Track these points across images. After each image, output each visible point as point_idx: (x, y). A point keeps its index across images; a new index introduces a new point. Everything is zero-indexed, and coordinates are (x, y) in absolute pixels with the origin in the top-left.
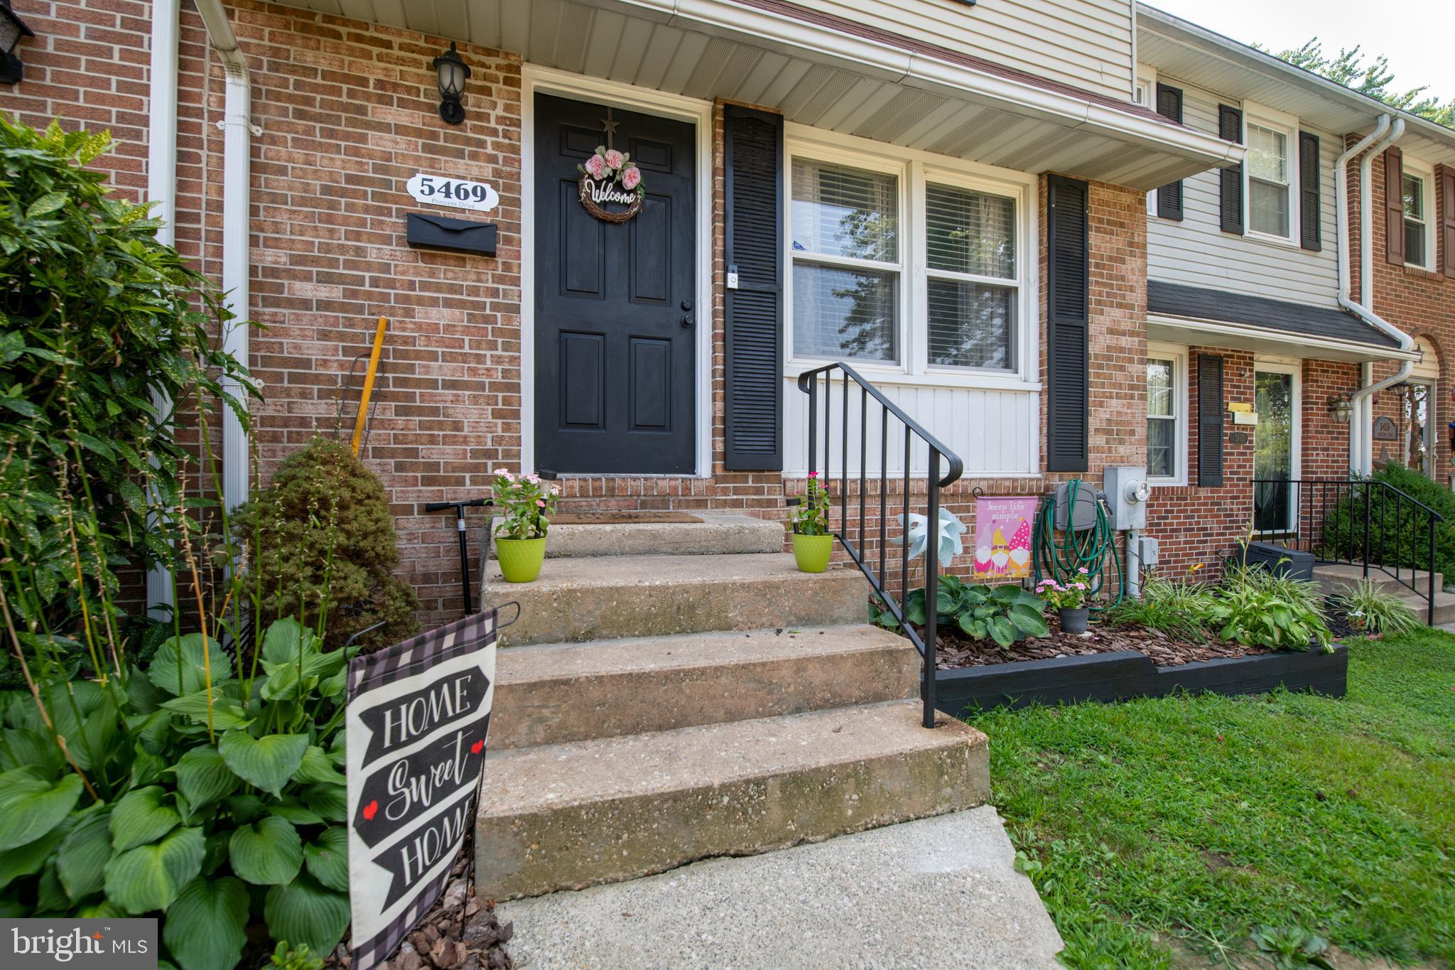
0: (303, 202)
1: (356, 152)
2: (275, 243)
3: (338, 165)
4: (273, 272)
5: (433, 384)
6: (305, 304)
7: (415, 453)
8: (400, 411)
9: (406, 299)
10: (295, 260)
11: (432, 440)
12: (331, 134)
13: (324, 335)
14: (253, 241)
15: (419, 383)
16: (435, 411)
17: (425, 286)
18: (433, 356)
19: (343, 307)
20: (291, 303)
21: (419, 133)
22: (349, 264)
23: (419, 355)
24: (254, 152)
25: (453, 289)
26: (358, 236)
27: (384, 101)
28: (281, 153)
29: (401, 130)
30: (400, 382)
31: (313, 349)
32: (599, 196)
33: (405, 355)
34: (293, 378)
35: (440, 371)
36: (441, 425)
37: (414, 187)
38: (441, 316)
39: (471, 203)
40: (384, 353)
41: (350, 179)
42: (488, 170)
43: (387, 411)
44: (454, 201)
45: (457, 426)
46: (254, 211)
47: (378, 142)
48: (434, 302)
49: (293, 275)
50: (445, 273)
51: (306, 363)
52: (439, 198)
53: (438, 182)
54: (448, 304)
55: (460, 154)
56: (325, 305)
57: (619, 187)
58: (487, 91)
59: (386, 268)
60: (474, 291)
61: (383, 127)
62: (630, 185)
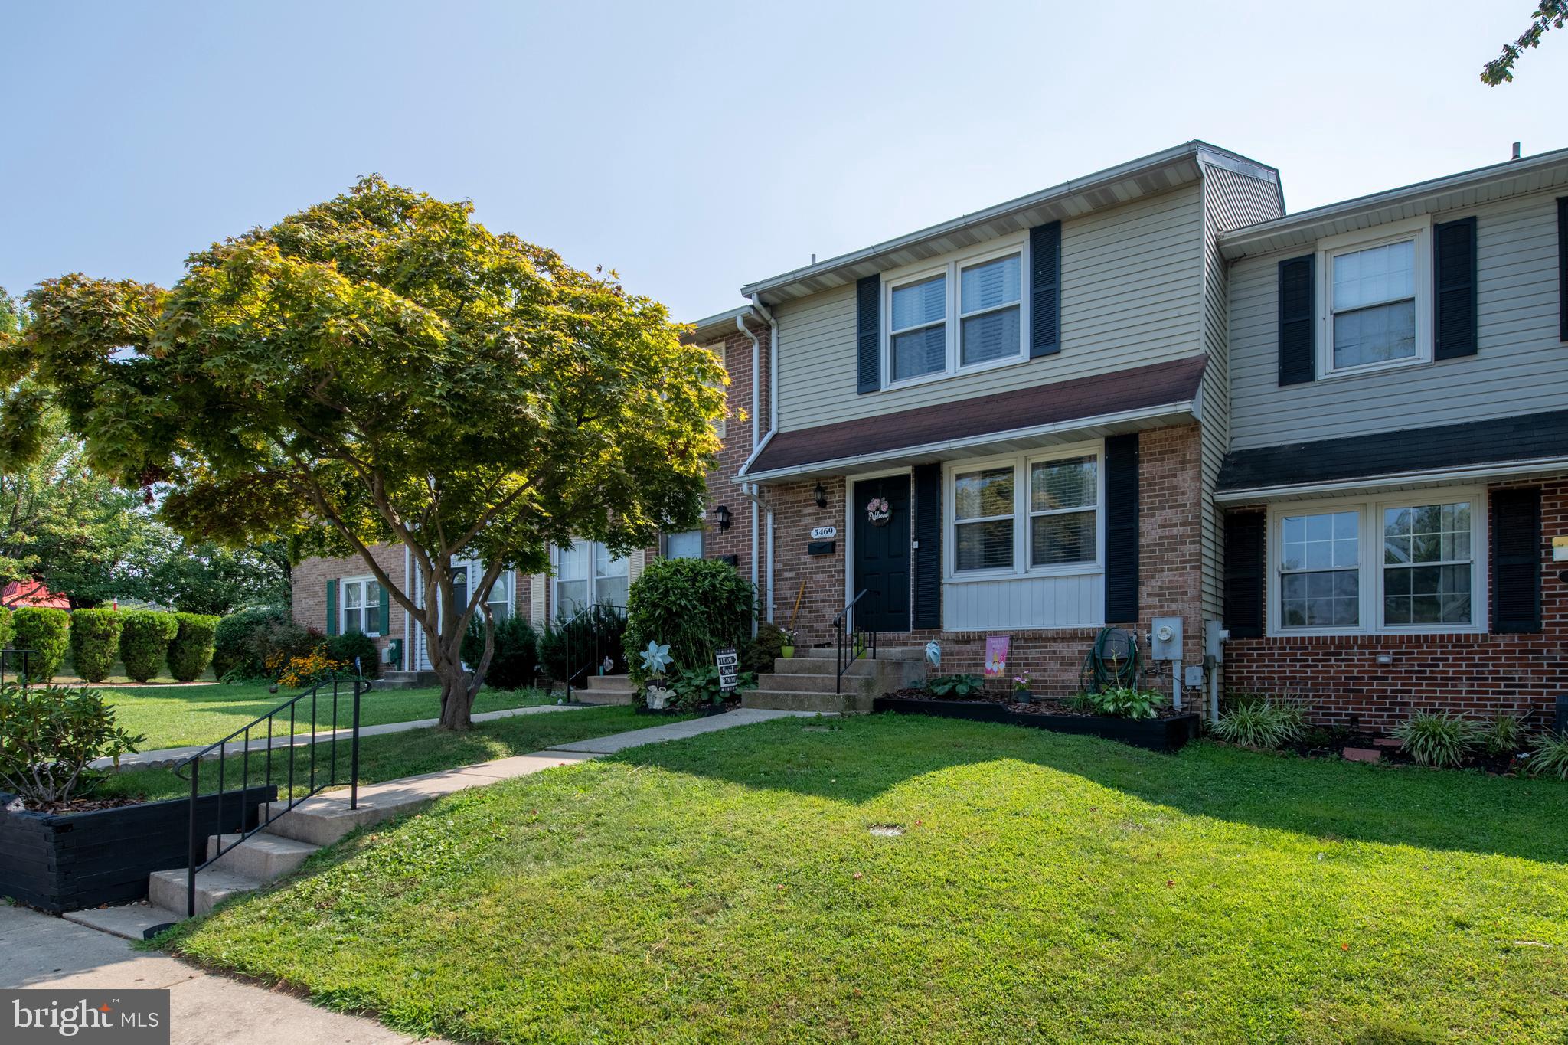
0: (786, 546)
1: (798, 526)
2: (779, 561)
3: (794, 532)
4: (779, 570)
5: (817, 602)
6: (786, 579)
7: (812, 626)
8: (810, 612)
9: (810, 573)
10: (785, 565)
11: (817, 622)
12: (792, 522)
13: (791, 589)
14: (775, 561)
15: (814, 602)
16: (818, 611)
17: (816, 567)
18: (818, 592)
19: (795, 579)
20: (784, 580)
21: (814, 514)
22: (797, 564)
23: (814, 592)
24: (775, 533)
25: (824, 567)
26: (798, 554)
27: (805, 506)
28: (782, 532)
29: (810, 515)
30: (810, 602)
31: (788, 594)
32: (875, 518)
33: (810, 592)
34: (784, 604)
35: (819, 597)
36: (819, 616)
37: (813, 533)
38: (820, 577)
39: (829, 535)
40: (804, 593)
41: (798, 535)
42: (833, 522)
43: (805, 612)
44: (824, 536)
45: (824, 616)
46: (775, 552)
47: (805, 520)
48: (818, 573)
49: (784, 570)
50: (822, 562)
51: (786, 599)
52: (820, 536)
53: (819, 530)
54: (822, 572)
55: (825, 518)
56: (791, 579)
57: (881, 512)
58: (833, 492)
59: (805, 563)
60: (829, 567)
61: (805, 515)
62: (884, 510)
